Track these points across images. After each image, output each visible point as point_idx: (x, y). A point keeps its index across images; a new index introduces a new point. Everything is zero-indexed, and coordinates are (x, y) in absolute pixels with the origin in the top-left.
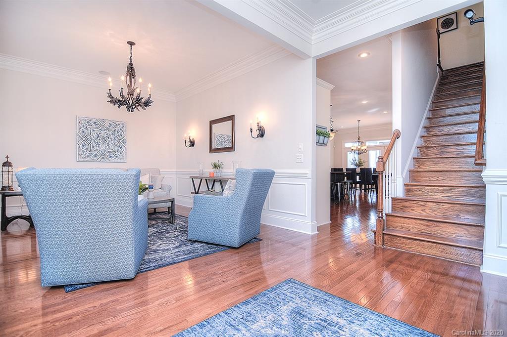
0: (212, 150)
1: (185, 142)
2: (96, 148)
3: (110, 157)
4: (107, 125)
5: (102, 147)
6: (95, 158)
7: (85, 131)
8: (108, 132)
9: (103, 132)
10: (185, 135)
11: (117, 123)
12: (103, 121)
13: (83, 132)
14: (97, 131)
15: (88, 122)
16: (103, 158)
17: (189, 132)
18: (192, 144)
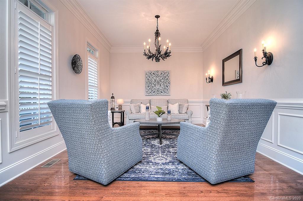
0: (224, 84)
1: (206, 79)
2: (154, 87)
3: (162, 92)
4: (160, 73)
5: (158, 87)
6: (154, 93)
7: (149, 79)
8: (160, 78)
9: (158, 78)
10: (206, 74)
11: (165, 72)
12: (158, 71)
13: (148, 79)
14: (154, 78)
15: (150, 74)
16: (158, 93)
17: (209, 71)
18: (212, 80)
